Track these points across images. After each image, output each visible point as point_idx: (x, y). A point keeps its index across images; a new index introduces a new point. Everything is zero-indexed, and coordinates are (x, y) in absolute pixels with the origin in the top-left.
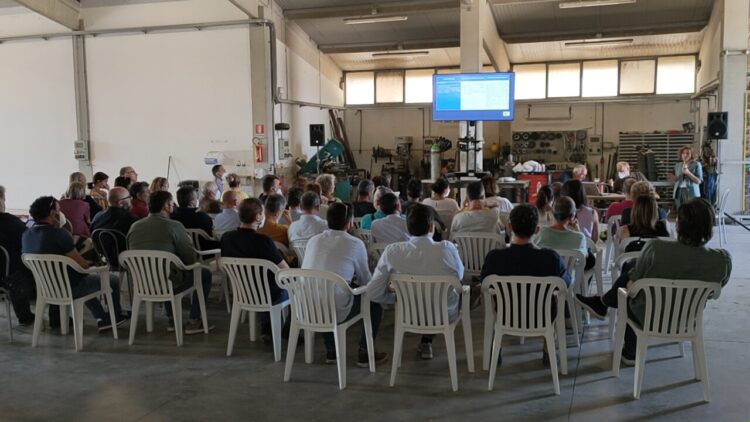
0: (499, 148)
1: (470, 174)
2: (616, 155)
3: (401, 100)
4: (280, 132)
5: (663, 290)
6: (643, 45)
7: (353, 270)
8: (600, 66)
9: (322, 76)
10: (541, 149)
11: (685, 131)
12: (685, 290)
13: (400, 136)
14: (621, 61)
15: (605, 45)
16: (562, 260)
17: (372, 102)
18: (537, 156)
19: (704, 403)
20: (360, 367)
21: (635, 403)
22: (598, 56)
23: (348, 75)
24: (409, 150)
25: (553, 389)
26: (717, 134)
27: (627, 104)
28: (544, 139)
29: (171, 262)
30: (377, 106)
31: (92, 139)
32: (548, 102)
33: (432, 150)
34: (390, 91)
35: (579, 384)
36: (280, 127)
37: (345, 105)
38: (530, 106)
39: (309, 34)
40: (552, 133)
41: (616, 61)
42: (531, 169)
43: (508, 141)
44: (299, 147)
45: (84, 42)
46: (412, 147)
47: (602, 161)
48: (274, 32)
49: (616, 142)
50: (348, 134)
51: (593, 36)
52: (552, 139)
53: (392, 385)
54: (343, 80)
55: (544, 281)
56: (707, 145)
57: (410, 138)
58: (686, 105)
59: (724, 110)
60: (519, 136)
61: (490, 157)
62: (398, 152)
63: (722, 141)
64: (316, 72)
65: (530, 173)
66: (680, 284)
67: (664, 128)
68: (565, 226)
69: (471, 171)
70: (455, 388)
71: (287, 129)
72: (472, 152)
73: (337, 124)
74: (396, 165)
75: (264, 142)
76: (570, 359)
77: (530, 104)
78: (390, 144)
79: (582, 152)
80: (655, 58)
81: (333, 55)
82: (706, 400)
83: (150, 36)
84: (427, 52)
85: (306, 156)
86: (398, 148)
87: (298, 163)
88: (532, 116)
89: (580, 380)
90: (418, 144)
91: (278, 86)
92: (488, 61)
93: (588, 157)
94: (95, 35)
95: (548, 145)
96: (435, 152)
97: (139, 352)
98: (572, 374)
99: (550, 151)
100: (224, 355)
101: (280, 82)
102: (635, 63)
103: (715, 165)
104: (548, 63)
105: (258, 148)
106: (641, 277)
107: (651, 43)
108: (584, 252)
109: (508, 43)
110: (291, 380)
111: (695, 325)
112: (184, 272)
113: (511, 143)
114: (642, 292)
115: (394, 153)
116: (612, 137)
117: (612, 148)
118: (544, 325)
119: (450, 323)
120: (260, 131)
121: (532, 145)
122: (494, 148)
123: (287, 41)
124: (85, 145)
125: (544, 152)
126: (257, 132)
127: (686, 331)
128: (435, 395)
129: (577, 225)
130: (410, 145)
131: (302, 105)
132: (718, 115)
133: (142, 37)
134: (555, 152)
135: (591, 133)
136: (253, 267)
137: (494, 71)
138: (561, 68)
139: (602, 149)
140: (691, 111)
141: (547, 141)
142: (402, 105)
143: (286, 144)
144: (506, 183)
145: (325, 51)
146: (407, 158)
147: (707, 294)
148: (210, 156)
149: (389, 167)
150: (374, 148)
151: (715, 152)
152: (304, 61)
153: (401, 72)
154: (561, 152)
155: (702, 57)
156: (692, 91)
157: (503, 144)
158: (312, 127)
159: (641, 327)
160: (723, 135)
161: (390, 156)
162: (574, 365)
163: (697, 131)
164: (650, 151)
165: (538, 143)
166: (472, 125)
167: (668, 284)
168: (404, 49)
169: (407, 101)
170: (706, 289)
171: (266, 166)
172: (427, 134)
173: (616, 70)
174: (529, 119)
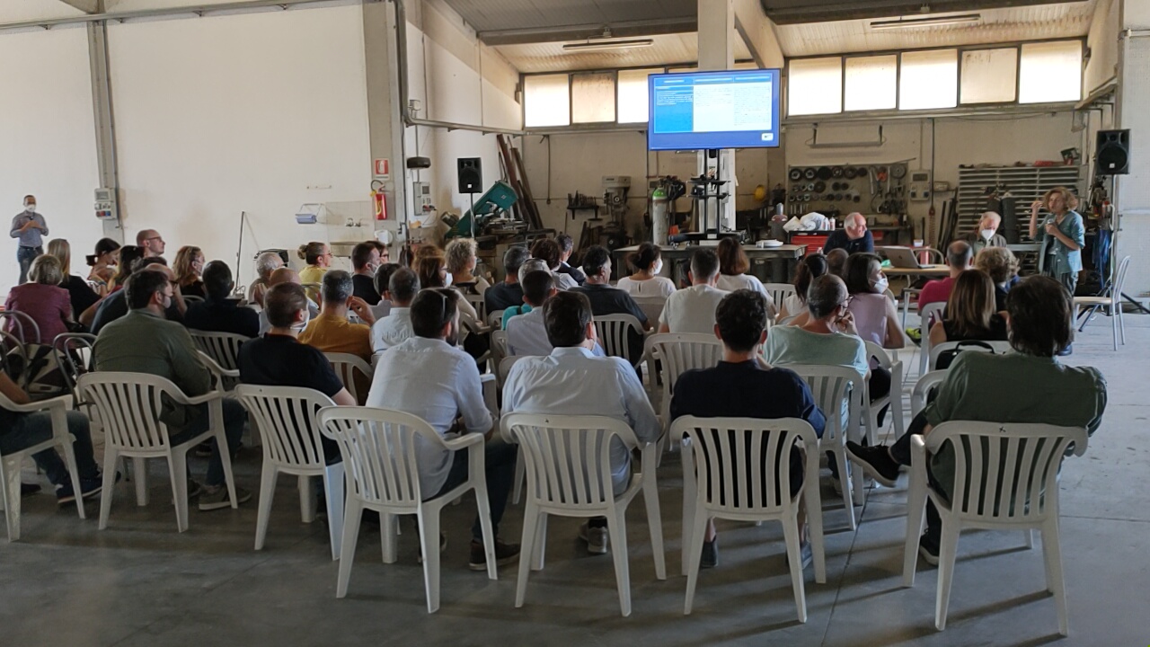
0: (768, 194)
1: (710, 236)
2: (954, 202)
3: (612, 119)
4: (415, 171)
5: (985, 441)
6: (997, 24)
7: (454, 406)
8: (928, 59)
9: (483, 80)
10: (835, 193)
11: (1065, 162)
12: (1023, 442)
13: (609, 175)
14: (961, 50)
15: (935, 24)
16: (807, 388)
17: (567, 123)
18: (827, 206)
19: (1059, 637)
20: (474, 571)
21: (937, 636)
22: (924, 42)
23: (528, 81)
24: (626, 199)
25: (795, 613)
26: (1112, 166)
27: (972, 119)
28: (839, 177)
29: (163, 392)
30: (574, 128)
31: (122, 186)
32: (846, 118)
33: (654, 198)
34: (594, 104)
35: (843, 603)
36: (414, 163)
37: (524, 127)
38: (816, 124)
39: (462, 16)
40: (851, 168)
41: (955, 50)
42: (812, 227)
43: (781, 181)
44: (448, 196)
45: (105, 32)
46: (629, 194)
47: (932, 212)
48: (402, 12)
49: (955, 180)
50: (529, 174)
51: (915, 9)
52: (852, 178)
53: (518, 604)
54: (520, 88)
55: (775, 426)
56: (1098, 185)
57: (626, 179)
58: (1066, 120)
59: (1124, 127)
60: (799, 174)
61: (752, 207)
62: (606, 202)
63: (1122, 177)
64: (474, 75)
65: (810, 233)
66: (1014, 431)
67: (1032, 156)
68: (829, 325)
69: (712, 231)
70: (627, 611)
71: (427, 166)
72: (711, 201)
73: (510, 157)
74: (606, 220)
75: (389, 187)
76: (830, 556)
77: (816, 122)
78: (594, 189)
79: (899, 197)
80: (1017, 45)
81: (501, 47)
82: (1060, 631)
83: (207, 20)
84: (650, 41)
85: (459, 210)
86: (607, 195)
87: (445, 220)
88: (817, 142)
89: (848, 593)
90: (639, 188)
91: (410, 97)
92: (747, 54)
93: (909, 204)
94: (122, 20)
95: (845, 186)
96: (658, 201)
97: (112, 543)
98: (836, 583)
99: (848, 197)
100: (248, 549)
101: (414, 92)
102: (984, 53)
103: (1109, 216)
104: (845, 56)
105: (379, 198)
106: (945, 420)
107: (1011, 20)
108: (863, 368)
109: (779, 24)
110: (348, 596)
111: (1042, 503)
112: (187, 407)
113: (787, 186)
114: (947, 443)
115: (601, 203)
116: (947, 173)
117: (948, 190)
118: (778, 502)
119: (617, 497)
120: (382, 169)
121: (819, 188)
122: (760, 193)
123: (425, 25)
124: (111, 196)
125: (839, 198)
126: (378, 173)
127: (1027, 511)
128: (589, 623)
129: (853, 323)
130: (626, 189)
131: (451, 127)
132: (1114, 134)
133: (195, 22)
134: (857, 199)
135: (914, 168)
136: (289, 401)
137: (757, 68)
138: (865, 64)
139: (931, 193)
140: (1074, 130)
141: (842, 181)
142: (613, 126)
143: (426, 190)
144: (768, 251)
145: (489, 42)
146: (622, 209)
147: (1063, 446)
148: (306, 211)
149: (594, 225)
150: (570, 196)
151: (1109, 195)
152: (452, 56)
153: (611, 73)
154: (866, 199)
155: (1092, 42)
156: (1078, 98)
157: (773, 187)
158: (461, 162)
159: (948, 504)
160: (1122, 167)
161: (596, 208)
162: (840, 565)
163: (1084, 162)
164: (1008, 195)
165: (830, 183)
166: (712, 157)
167: (993, 431)
168: (613, 35)
169: (621, 121)
170: (1059, 440)
171: (394, 225)
172: (652, 173)
173: (954, 65)
174: (814, 146)
